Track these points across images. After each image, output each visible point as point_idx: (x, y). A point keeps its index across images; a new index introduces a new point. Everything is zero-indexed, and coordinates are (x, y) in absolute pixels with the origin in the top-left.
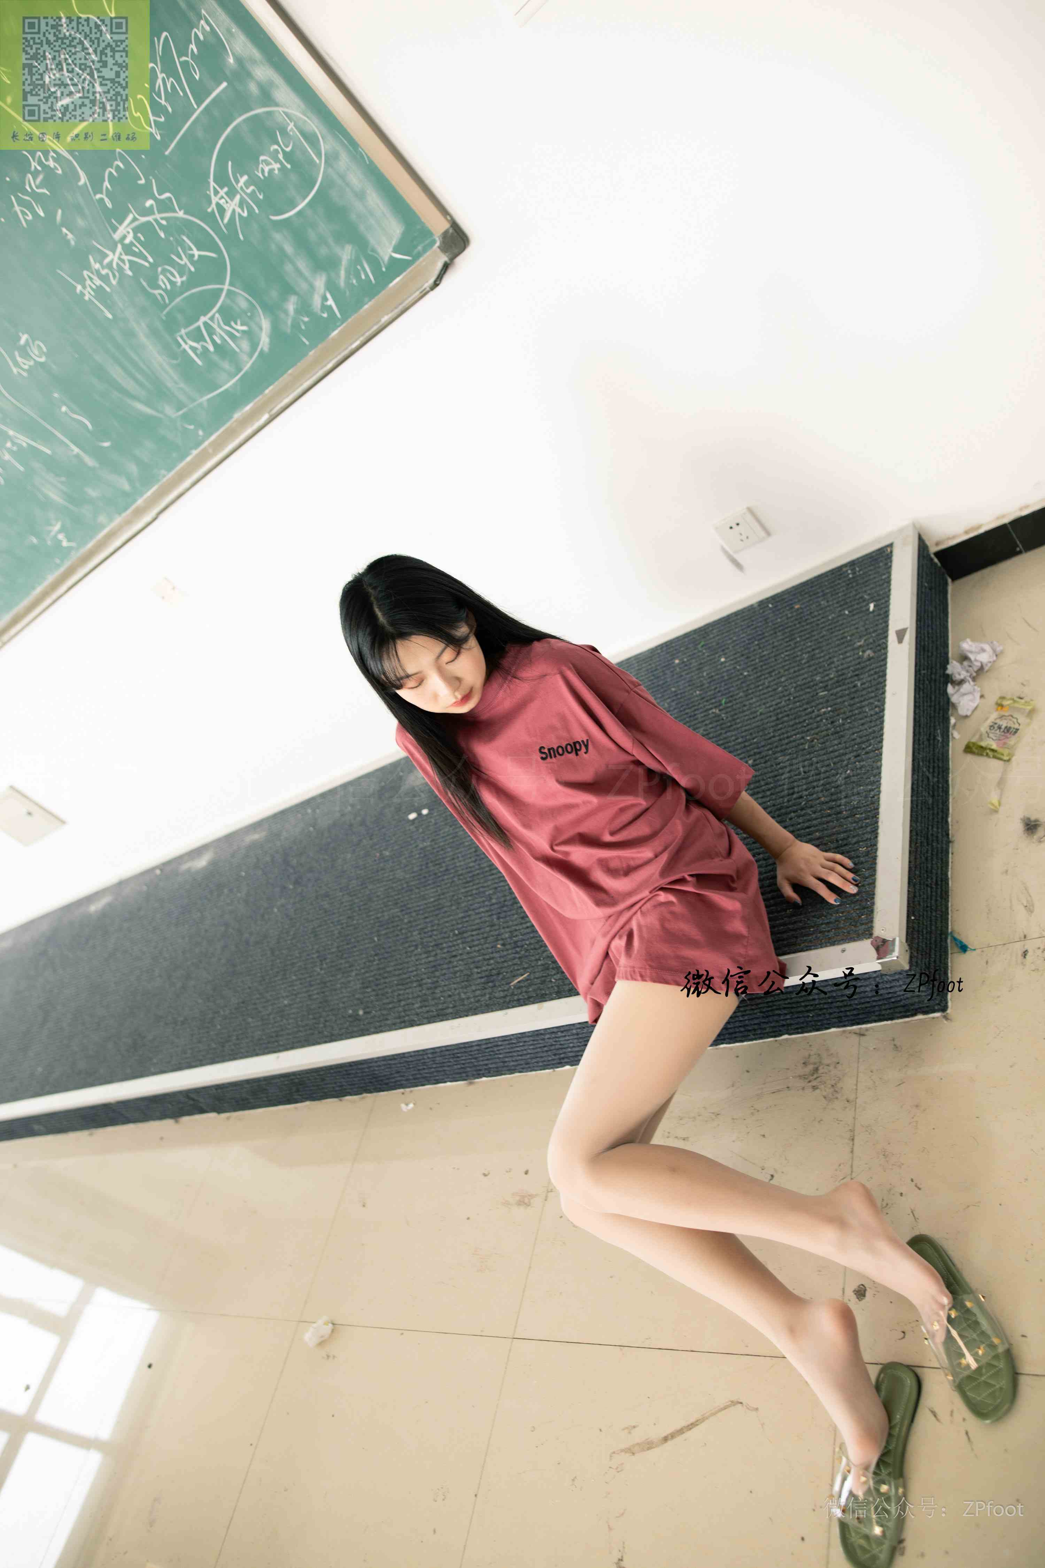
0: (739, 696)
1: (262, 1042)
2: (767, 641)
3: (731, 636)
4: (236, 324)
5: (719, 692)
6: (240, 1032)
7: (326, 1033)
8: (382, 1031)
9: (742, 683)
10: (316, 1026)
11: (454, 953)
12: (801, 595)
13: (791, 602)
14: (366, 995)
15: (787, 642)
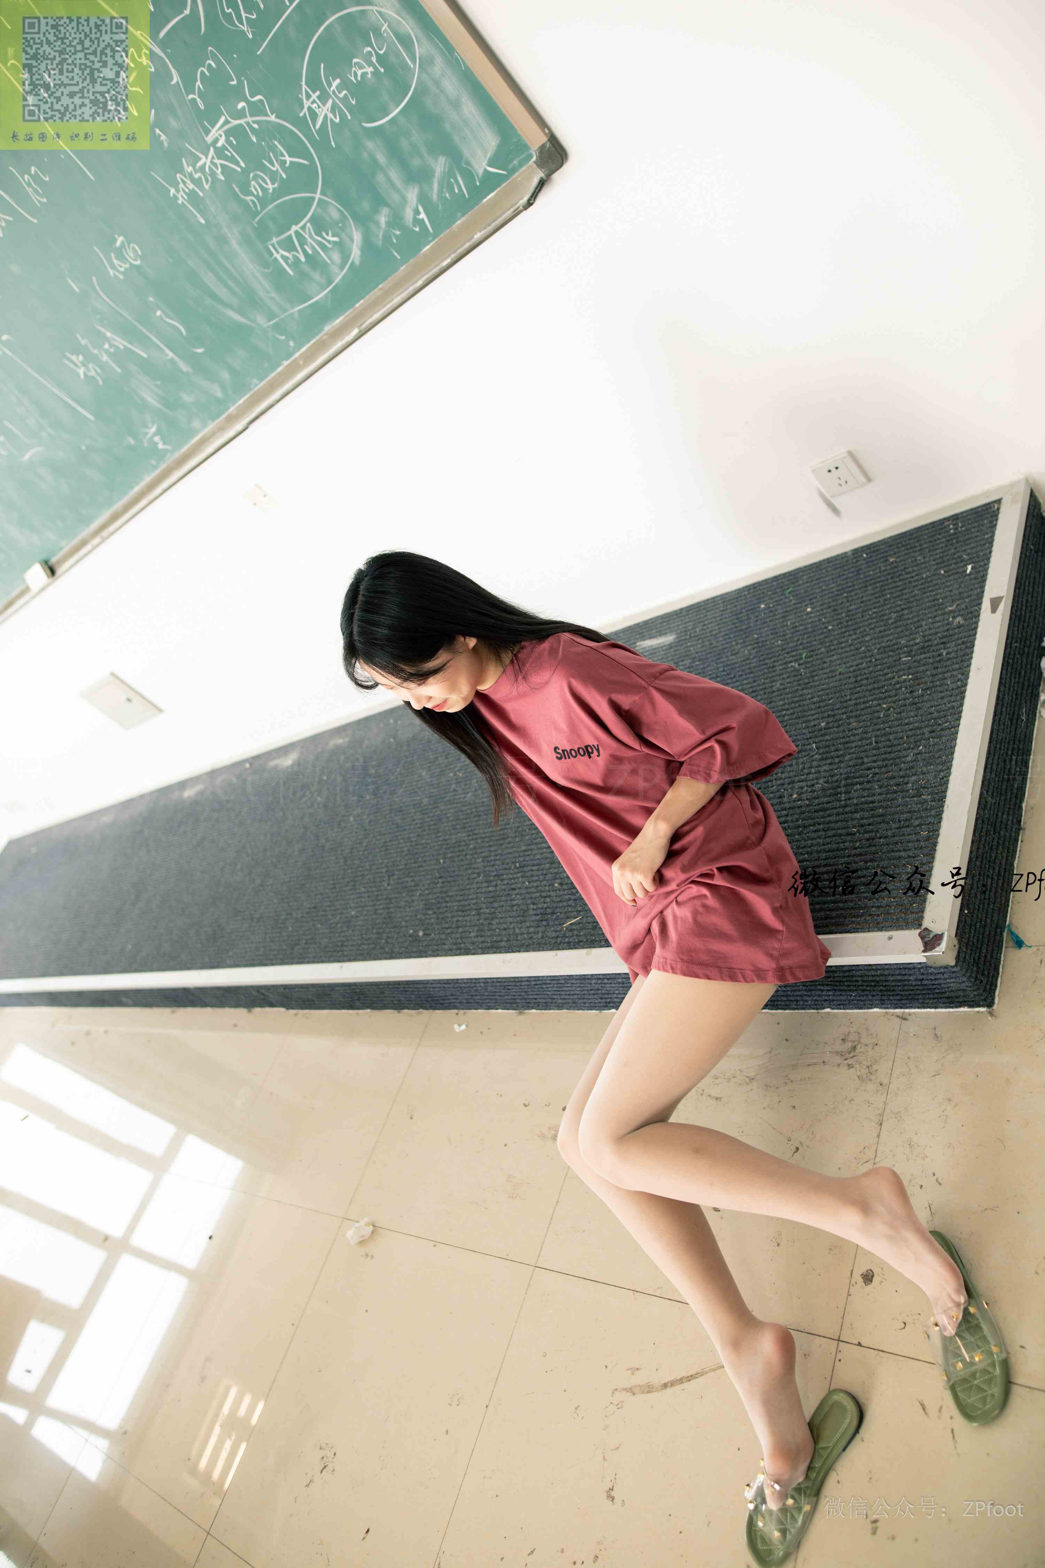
0: (820, 651)
1: (327, 949)
2: (856, 594)
3: (821, 585)
4: (328, 235)
5: (801, 644)
6: (309, 937)
7: (387, 949)
8: (438, 955)
9: (825, 637)
10: (379, 941)
11: (513, 886)
12: (898, 548)
13: (886, 554)
14: (428, 917)
15: (876, 598)
